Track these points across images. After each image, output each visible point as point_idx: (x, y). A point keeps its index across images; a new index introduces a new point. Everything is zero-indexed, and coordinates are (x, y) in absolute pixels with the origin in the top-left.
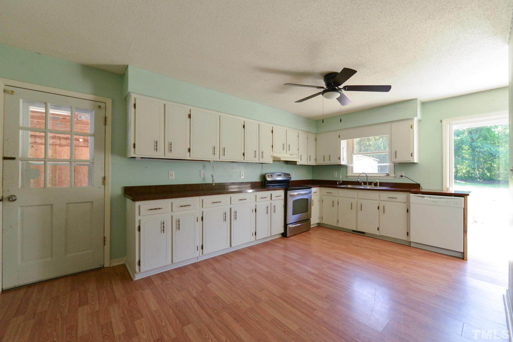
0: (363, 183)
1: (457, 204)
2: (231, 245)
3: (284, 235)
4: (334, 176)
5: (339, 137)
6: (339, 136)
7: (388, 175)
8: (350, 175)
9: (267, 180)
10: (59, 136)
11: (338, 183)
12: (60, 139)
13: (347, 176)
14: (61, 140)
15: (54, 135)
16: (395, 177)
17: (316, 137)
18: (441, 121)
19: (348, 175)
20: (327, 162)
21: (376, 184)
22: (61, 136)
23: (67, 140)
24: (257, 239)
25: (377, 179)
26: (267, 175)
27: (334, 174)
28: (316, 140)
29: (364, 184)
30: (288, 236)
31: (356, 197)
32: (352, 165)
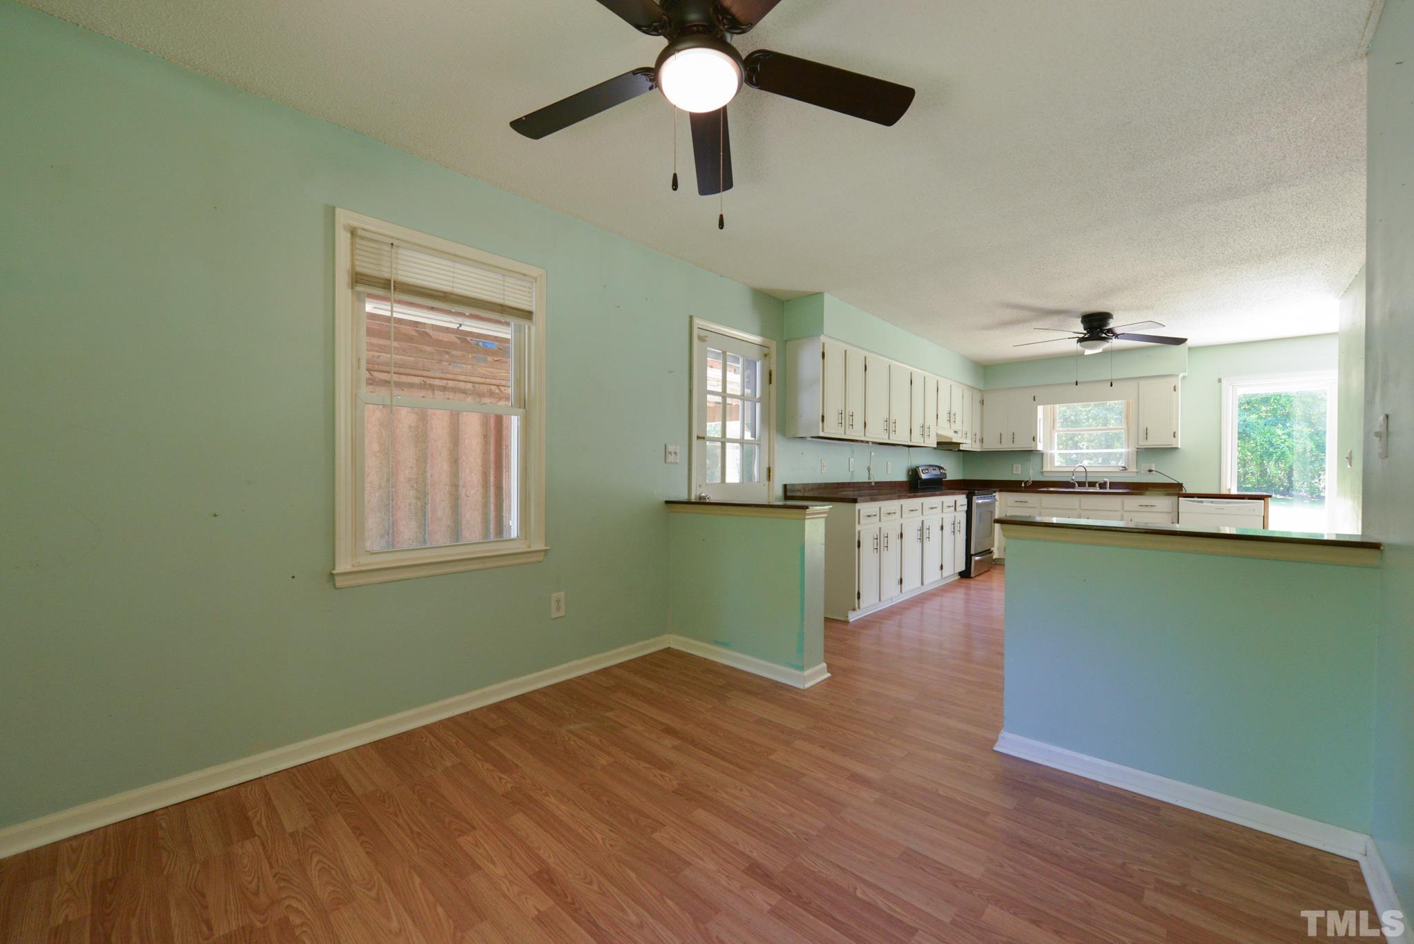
0: (1077, 485)
1: (1254, 510)
2: (922, 584)
3: (965, 575)
4: (1014, 473)
5: (1034, 400)
6: (1034, 397)
7: (1125, 469)
8: (1049, 470)
9: (921, 479)
10: (432, 383)
11: (1023, 485)
12: (434, 390)
13: (1042, 472)
14: (436, 392)
15: (423, 381)
16: (1137, 472)
17: (982, 396)
18: (1220, 381)
19: (1045, 469)
20: (1007, 446)
21: (1103, 485)
22: (435, 383)
23: (444, 391)
24: (944, 576)
25: (1106, 477)
26: (920, 469)
27: (1014, 469)
28: (982, 402)
29: (1079, 486)
30: (972, 575)
31: (1077, 507)
32: (1052, 452)
